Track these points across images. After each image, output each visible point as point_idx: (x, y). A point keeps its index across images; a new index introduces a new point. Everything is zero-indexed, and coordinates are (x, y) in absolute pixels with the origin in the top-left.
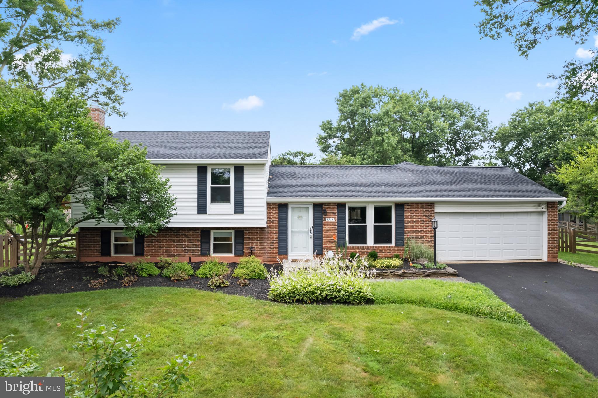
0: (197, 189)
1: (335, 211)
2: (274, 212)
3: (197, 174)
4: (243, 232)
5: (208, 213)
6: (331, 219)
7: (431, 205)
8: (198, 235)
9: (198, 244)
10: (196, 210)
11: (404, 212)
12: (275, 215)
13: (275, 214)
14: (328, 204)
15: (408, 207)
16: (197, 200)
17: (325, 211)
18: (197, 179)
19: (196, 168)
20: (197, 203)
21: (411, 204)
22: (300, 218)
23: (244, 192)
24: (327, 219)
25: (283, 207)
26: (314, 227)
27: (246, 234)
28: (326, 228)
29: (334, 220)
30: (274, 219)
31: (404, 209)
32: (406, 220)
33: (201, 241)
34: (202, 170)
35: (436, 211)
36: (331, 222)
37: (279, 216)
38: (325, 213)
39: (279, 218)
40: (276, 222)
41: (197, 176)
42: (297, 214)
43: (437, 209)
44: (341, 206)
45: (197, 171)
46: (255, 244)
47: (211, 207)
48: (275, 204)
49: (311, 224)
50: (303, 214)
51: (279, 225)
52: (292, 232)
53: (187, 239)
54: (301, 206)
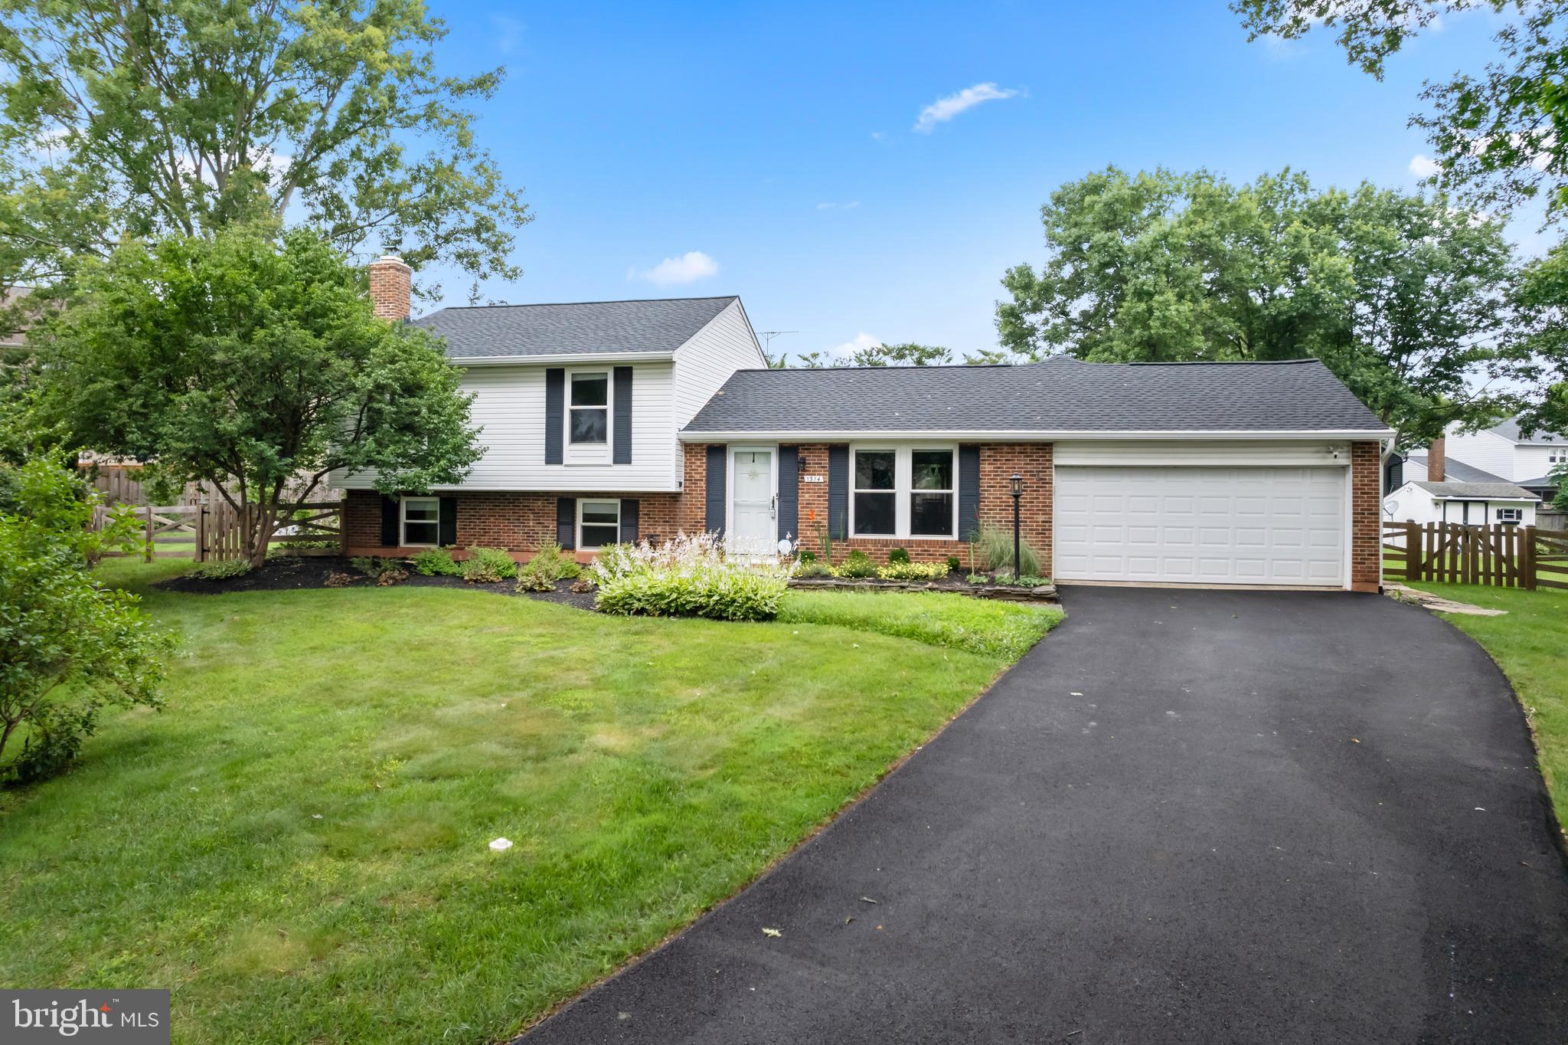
0: (544, 415)
1: (825, 460)
2: (698, 463)
3: (545, 384)
4: (636, 503)
5: (565, 462)
6: (816, 478)
7: (1045, 448)
8: (553, 508)
9: (553, 526)
10: (543, 457)
11: (979, 464)
12: (700, 470)
13: (701, 465)
14: (810, 446)
15: (988, 453)
16: (544, 436)
17: (804, 461)
18: (545, 394)
19: (545, 374)
20: (544, 442)
21: (996, 446)
22: (753, 475)
23: (633, 420)
24: (807, 479)
25: (716, 452)
26: (780, 495)
27: (643, 508)
28: (805, 497)
29: (822, 480)
30: (698, 477)
31: (979, 457)
32: (985, 482)
33: (558, 520)
34: (554, 376)
35: (1057, 461)
36: (818, 484)
37: (708, 470)
38: (802, 466)
39: (708, 476)
40: (703, 484)
41: (545, 389)
42: (747, 467)
43: (1060, 458)
44: (838, 450)
45: (545, 379)
46: (660, 529)
47: (571, 451)
48: (700, 445)
49: (774, 489)
50: (759, 466)
51: (708, 490)
52: (735, 505)
53: (532, 516)
54: (753, 451)
